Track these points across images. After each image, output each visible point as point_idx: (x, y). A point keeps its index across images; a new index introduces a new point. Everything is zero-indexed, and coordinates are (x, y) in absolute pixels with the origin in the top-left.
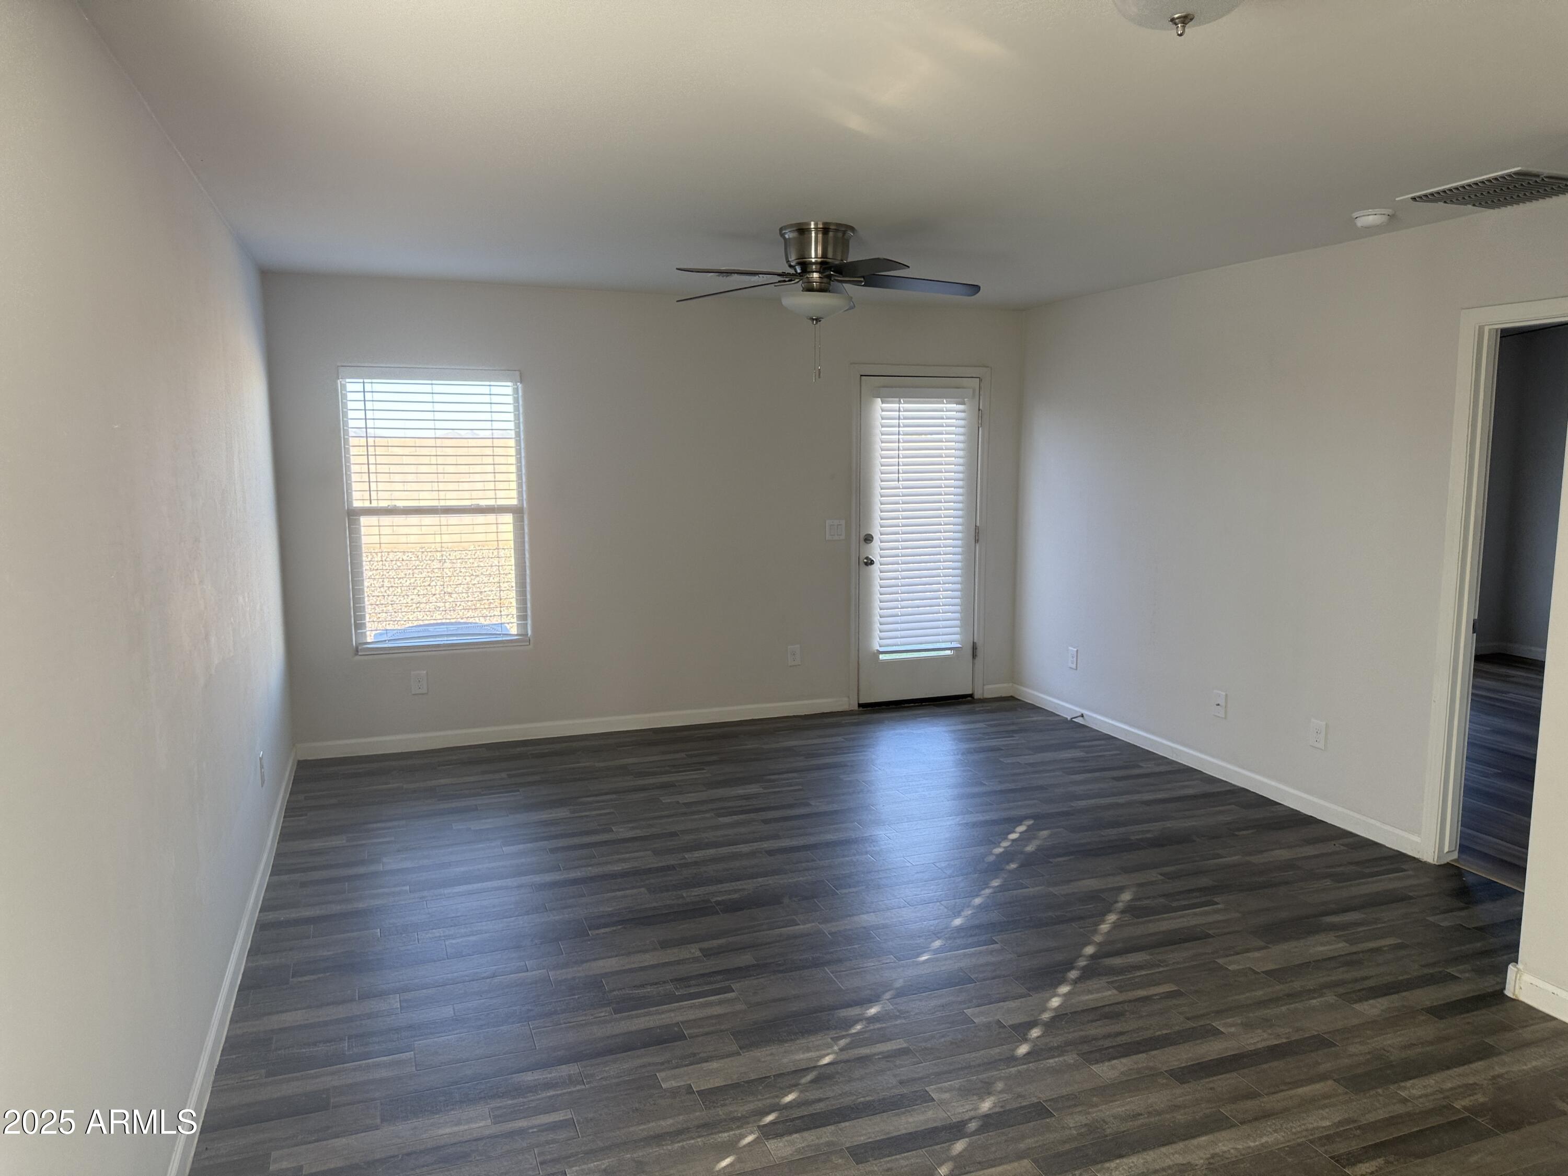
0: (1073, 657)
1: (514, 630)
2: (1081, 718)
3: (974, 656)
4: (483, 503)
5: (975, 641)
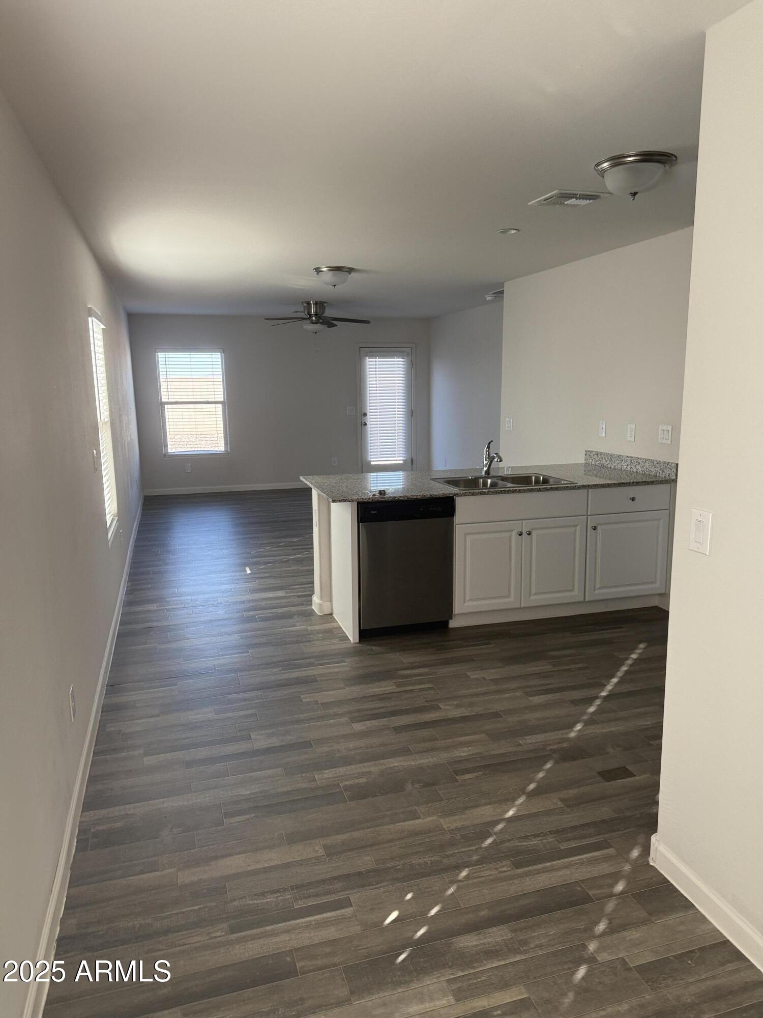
1: (223, 449)
3: (412, 464)
4: (210, 400)
5: (413, 457)
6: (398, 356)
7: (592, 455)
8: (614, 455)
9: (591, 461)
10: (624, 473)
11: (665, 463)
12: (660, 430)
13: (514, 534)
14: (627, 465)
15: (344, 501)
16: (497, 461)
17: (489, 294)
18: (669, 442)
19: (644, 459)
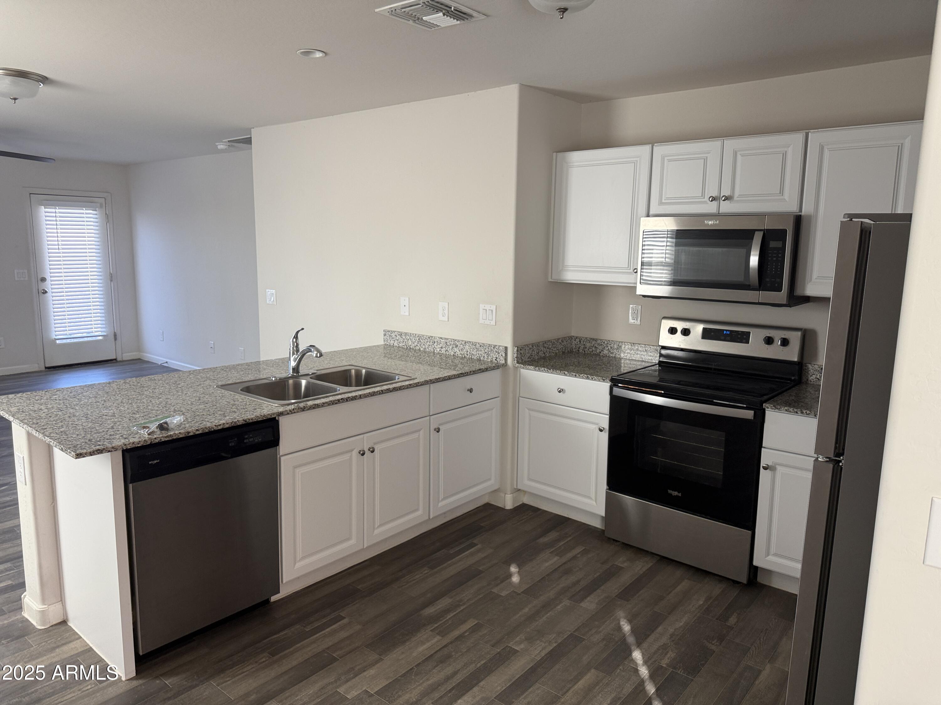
0: (161, 335)
2: (167, 364)
3: (115, 339)
5: (115, 331)
6: (87, 207)
7: (393, 335)
8: (423, 336)
9: (392, 342)
10: (438, 356)
11: (490, 345)
12: (481, 311)
13: (355, 453)
14: (442, 348)
15: (100, 452)
16: (317, 357)
17: (222, 142)
18: (493, 323)
19: (463, 341)
